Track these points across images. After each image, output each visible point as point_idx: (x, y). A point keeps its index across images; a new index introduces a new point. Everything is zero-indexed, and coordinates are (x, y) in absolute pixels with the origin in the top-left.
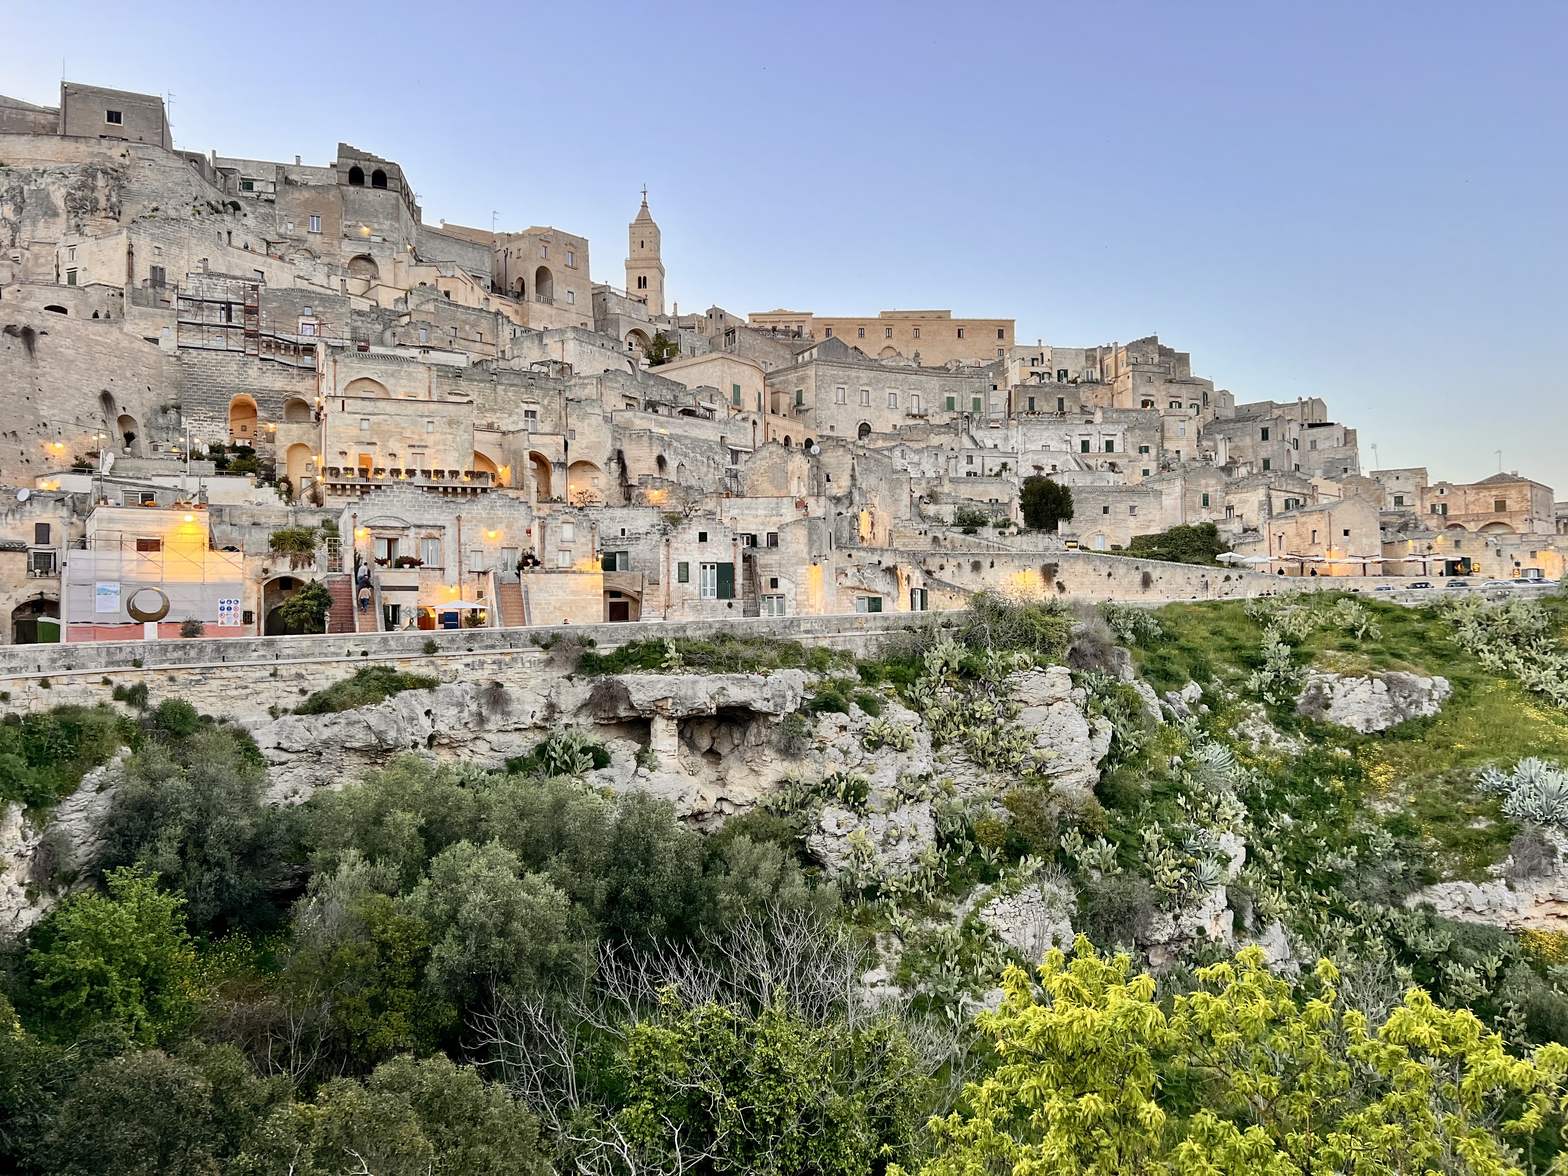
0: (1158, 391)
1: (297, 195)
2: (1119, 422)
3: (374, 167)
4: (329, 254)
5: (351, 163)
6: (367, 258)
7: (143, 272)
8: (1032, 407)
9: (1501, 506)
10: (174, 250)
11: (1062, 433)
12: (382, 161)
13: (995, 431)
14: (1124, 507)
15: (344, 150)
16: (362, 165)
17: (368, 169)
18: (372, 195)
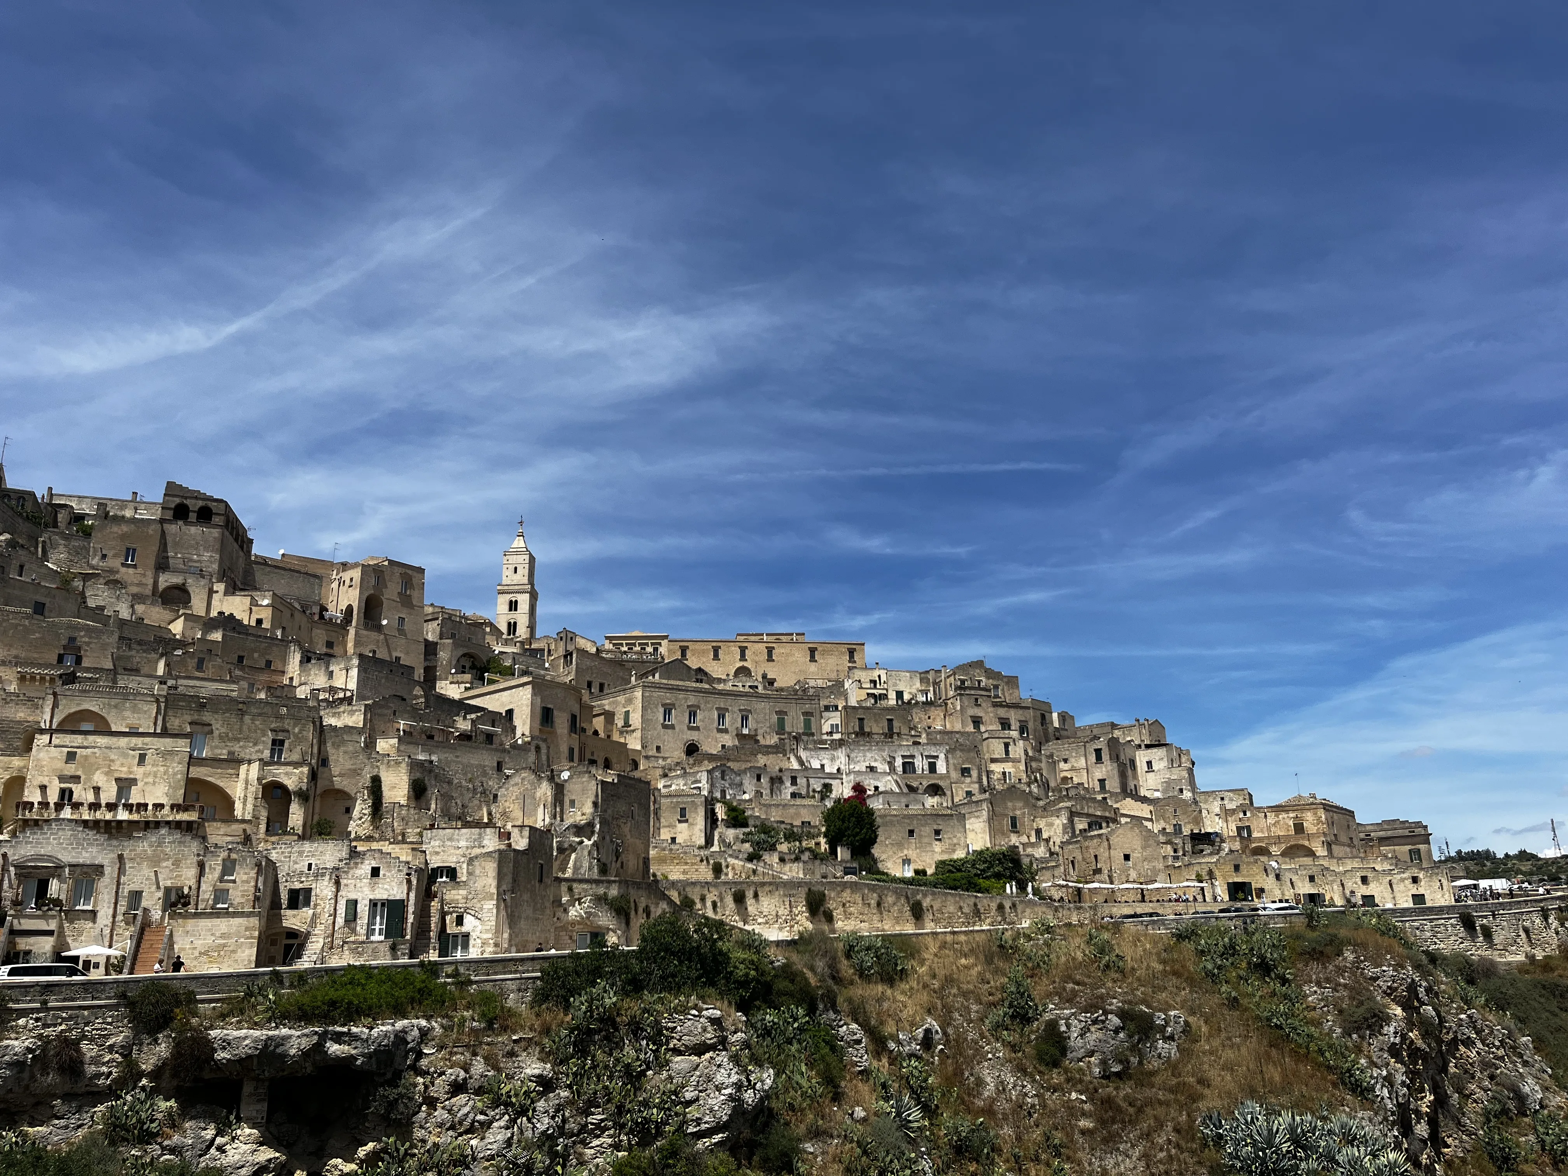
0: (987, 713)
1: (115, 529)
2: (940, 744)
3: (201, 503)
4: (140, 584)
5: (177, 500)
6: (182, 588)
8: (861, 727)
9: (1299, 828)
11: (885, 754)
12: (210, 498)
13: (822, 753)
14: (928, 830)
15: (172, 489)
16: (188, 502)
17: (194, 505)
18: (194, 530)
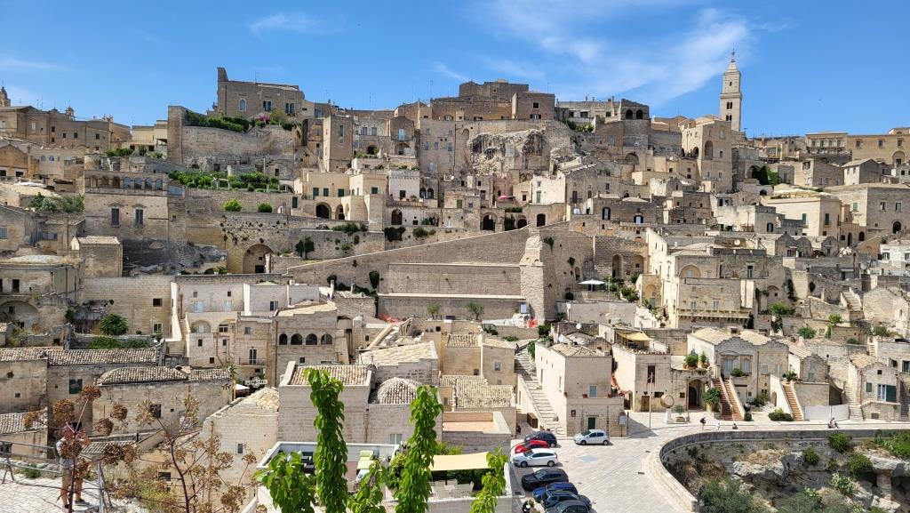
1: (604, 128)
3: (638, 108)
4: (617, 154)
5: (628, 108)
6: (634, 154)
7: (570, 195)
10: (581, 183)
12: (641, 105)
15: (625, 102)
16: (633, 108)
18: (636, 123)
